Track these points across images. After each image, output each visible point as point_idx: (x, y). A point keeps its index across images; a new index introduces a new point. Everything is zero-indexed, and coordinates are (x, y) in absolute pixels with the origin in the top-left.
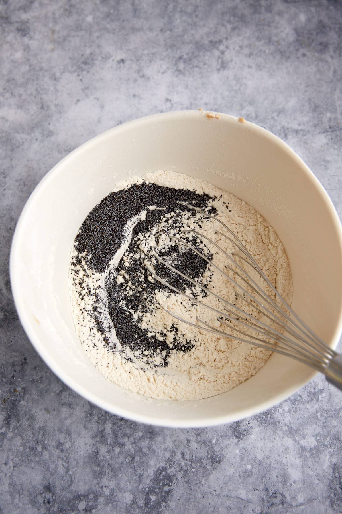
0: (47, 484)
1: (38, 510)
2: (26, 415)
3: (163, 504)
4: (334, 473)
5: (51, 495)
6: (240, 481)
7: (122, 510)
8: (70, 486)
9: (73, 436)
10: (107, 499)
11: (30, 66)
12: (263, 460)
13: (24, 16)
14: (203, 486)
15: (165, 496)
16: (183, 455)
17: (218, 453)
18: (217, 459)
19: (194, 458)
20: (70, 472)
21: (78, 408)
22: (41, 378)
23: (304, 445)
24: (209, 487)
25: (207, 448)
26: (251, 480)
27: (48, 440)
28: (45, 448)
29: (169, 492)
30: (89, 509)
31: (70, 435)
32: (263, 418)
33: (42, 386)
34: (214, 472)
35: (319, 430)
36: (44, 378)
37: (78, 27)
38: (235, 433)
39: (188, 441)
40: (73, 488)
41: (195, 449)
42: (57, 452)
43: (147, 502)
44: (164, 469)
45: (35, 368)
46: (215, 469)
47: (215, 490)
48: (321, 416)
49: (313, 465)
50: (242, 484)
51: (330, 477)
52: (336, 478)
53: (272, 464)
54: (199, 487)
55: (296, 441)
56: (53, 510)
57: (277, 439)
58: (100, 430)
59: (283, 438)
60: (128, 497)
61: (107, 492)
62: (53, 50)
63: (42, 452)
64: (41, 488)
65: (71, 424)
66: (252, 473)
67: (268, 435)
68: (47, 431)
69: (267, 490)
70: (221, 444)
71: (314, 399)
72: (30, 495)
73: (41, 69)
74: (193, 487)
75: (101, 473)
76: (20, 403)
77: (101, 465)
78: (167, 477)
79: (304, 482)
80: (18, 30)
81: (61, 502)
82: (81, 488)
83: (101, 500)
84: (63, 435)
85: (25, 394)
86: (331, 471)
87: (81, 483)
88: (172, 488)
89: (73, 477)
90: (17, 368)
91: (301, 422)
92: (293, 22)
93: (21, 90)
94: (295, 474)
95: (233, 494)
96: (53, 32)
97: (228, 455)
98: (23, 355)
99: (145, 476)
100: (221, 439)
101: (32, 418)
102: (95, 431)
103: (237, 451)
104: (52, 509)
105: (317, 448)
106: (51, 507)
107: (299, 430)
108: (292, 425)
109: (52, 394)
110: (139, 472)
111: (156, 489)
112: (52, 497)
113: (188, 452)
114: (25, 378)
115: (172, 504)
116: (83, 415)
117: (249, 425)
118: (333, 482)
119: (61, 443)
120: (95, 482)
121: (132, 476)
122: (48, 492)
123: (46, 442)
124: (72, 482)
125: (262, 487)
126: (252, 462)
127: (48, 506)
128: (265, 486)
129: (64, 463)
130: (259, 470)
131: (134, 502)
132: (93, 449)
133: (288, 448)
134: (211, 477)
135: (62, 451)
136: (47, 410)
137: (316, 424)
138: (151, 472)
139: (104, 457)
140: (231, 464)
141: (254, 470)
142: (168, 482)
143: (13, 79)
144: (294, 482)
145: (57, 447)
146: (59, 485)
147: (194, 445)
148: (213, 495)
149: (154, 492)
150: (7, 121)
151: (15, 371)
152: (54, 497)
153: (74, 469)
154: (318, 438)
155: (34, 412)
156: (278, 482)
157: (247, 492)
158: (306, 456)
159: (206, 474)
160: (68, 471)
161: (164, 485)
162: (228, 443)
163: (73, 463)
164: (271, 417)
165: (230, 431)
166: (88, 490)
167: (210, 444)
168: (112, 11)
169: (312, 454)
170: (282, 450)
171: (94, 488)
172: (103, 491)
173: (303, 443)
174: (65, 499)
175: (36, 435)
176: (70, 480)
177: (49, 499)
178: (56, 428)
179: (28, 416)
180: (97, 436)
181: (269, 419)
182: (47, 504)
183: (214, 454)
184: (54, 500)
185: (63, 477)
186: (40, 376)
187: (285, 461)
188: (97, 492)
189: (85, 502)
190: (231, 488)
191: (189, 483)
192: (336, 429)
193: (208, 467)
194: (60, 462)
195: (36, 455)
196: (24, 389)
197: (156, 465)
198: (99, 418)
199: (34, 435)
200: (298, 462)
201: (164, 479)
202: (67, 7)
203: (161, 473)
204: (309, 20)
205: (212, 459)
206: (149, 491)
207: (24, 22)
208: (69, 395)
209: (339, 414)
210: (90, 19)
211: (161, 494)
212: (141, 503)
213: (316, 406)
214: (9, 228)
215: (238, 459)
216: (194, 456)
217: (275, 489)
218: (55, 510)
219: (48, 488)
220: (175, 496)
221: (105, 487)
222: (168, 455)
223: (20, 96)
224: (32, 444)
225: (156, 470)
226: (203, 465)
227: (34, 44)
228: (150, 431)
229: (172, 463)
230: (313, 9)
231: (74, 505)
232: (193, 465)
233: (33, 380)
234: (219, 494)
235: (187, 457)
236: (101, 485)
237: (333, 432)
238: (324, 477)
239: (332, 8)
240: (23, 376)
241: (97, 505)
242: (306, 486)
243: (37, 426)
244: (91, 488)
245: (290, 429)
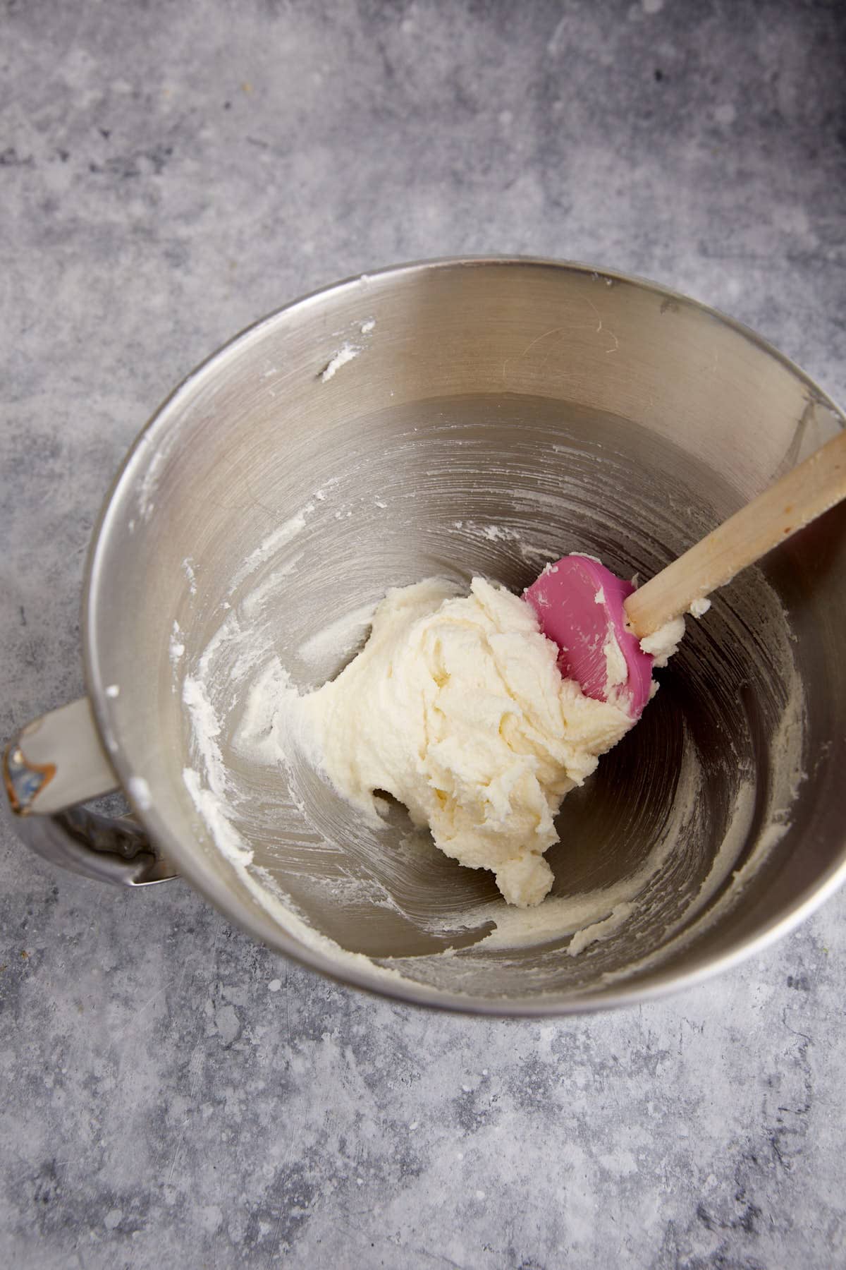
0: (50, 1158)
1: (22, 1212)
2: (33, 1007)
3: (284, 1246)
4: (666, 1240)
5: (53, 1184)
6: (456, 1222)
7: (194, 1243)
8: (95, 1173)
9: (122, 1066)
10: (168, 1214)
11: (177, 322)
12: (512, 1185)
13: (183, 231)
14: (373, 1221)
15: (290, 1228)
16: (343, 1144)
17: (418, 1155)
18: (415, 1167)
19: (365, 1155)
20: (102, 1142)
21: (142, 1010)
22: (80, 934)
23: (607, 1167)
24: (388, 1224)
25: (397, 1139)
26: (480, 1224)
27: (70, 1067)
28: (59, 1082)
29: (302, 1220)
30: (127, 1229)
31: (116, 1063)
32: (526, 1092)
33: (77, 952)
34: (403, 1193)
35: (646, 1139)
36: (85, 937)
37: (283, 261)
38: (461, 1116)
39: (359, 1117)
40: (102, 1177)
41: (370, 1136)
42: (82, 1095)
43: (251, 1235)
44: (298, 1169)
45: (72, 913)
46: (406, 1186)
47: (398, 1234)
48: (656, 1109)
49: (623, 1215)
50: (459, 1231)
51: (656, 1249)
52: (669, 1252)
53: (532, 1197)
54: (367, 1221)
55: (591, 1155)
56: (52, 1218)
57: (551, 1143)
58: (181, 1062)
59: (564, 1143)
60: (211, 1218)
61: (170, 1198)
62: (226, 298)
63: (51, 1090)
64: (36, 1166)
65: (123, 1040)
66: (485, 1209)
67: (532, 1131)
68: (72, 1047)
69: (512, 1253)
70: (428, 1134)
71: (645, 1071)
72: (11, 1177)
73: (197, 331)
74: (352, 1218)
75: (164, 1156)
76: (27, 981)
77: (168, 1138)
78: (301, 1187)
79: (596, 1250)
80: (167, 255)
81: (70, 1204)
82: (118, 1179)
83: (156, 1213)
84: (104, 1061)
85: (40, 962)
86: (660, 1235)
87: (120, 1170)
88: (307, 1212)
89: (107, 1154)
90: (36, 908)
91: (608, 1116)
92: (715, 294)
93: (151, 367)
94: (578, 1230)
95: (437, 1249)
96: (233, 264)
97: (440, 1160)
98: (53, 883)
99: (254, 1177)
100: (429, 1124)
101: (45, 1014)
102: (170, 1062)
103: (460, 1156)
104: (51, 1215)
105: (636, 1179)
106: (50, 1210)
107: (602, 1131)
108: (587, 1118)
109: (95, 972)
110: (244, 1166)
111: (275, 1208)
112: (56, 1189)
113: (355, 1141)
114: (48, 930)
115: (302, 1248)
116: (151, 1026)
117: (493, 1104)
118: (661, 1259)
119: (96, 1078)
120: (150, 1172)
121: (229, 1172)
122: (48, 1179)
123: (64, 1071)
124: (102, 1165)
125: (502, 1245)
126: (488, 1184)
127: (43, 1207)
128: (510, 1243)
129: (94, 1122)
130: (502, 1205)
131: (222, 1230)
132: (159, 1102)
133: (572, 1167)
134: (396, 1203)
135: (95, 1094)
136: (78, 1003)
137: (642, 1125)
138: (268, 1171)
139: (178, 1121)
140: (443, 1183)
141: (489, 1204)
142: (301, 1198)
143: (139, 345)
144: (575, 1247)
145: (86, 1085)
146: (74, 1165)
147: (369, 1128)
148: (393, 1243)
149: (269, 1215)
150: (112, 421)
151: (30, 913)
152: (58, 1191)
153: (112, 1138)
154: (642, 1157)
155: (51, 1002)
156: (538, 1240)
157: (468, 1250)
158: (609, 1192)
159: (385, 1195)
160: (98, 1138)
161: (292, 1204)
162: (442, 1134)
163: (112, 1125)
164: (544, 1093)
165: (452, 1110)
166: (133, 1187)
167: (403, 1131)
168: (354, 238)
169: (623, 1191)
170: (557, 1168)
171: (144, 1185)
172: (162, 1194)
173: (607, 1161)
174: (80, 1199)
175: (47, 1053)
176: (99, 1158)
177: (48, 1193)
178: (90, 1044)
179: (37, 1011)
180: (170, 1074)
181: (539, 1097)
182: (41, 1202)
183: (408, 1154)
184: (58, 1197)
185: (85, 1150)
186: (77, 931)
187: (560, 1195)
188: (149, 1194)
189: (120, 1212)
190: (435, 1235)
191: (347, 1209)
192: (685, 1144)
193: (392, 1180)
194: (86, 1117)
195: (38, 1094)
196: (41, 952)
197: (282, 1157)
198: (182, 1038)
199: (43, 1051)
200: (590, 1202)
201: (294, 1191)
202: (269, 222)
203: (289, 1176)
204: (747, 294)
205: (403, 1163)
206: (259, 1210)
207: (180, 242)
208: (130, 979)
209: (694, 1111)
210: (308, 248)
211: (284, 1222)
212: (237, 1234)
213: (647, 1087)
214: (74, 626)
215: (459, 1175)
216: (366, 1151)
217: (530, 1253)
218: (56, 1219)
219: (50, 1170)
220: (311, 1230)
221: (170, 1186)
222: (311, 1140)
223: (146, 376)
224: (35, 1069)
225: (280, 1167)
226: (382, 1175)
227: (191, 283)
228: (283, 1082)
229: (317, 1158)
230: (757, 274)
231: (96, 1214)
232: (361, 1170)
233: (63, 937)
234: (407, 1244)
235: (351, 1149)
236: (160, 1180)
237: (676, 1149)
238: (642, 1245)
239: (796, 275)
240: (44, 925)
241: (144, 1223)
242: (599, 1259)
243: (52, 1035)
244: (139, 1184)
245: (583, 1127)
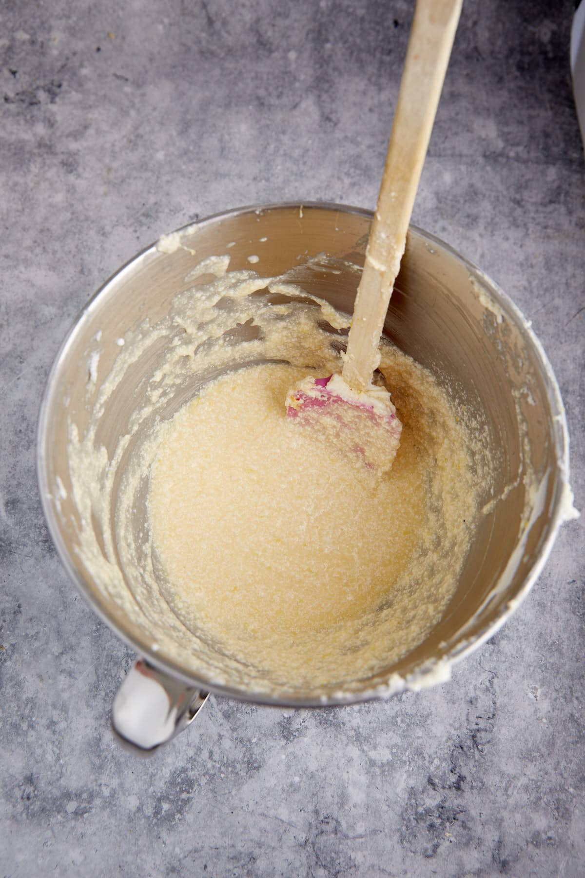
0: (29, 773)
1: (14, 806)
2: (11, 680)
3: (178, 816)
4: (410, 799)
5: (32, 789)
6: (283, 796)
7: (123, 818)
8: (58, 780)
9: (70, 713)
10: (106, 802)
11: (73, 213)
12: (316, 773)
13: (73, 146)
14: (232, 798)
15: (181, 805)
16: (211, 754)
17: (258, 757)
18: (256, 765)
19: (225, 760)
20: (61, 761)
21: (81, 678)
22: (37, 633)
23: (373, 758)
24: (241, 800)
25: (244, 749)
26: (297, 796)
27: (37, 717)
28: (31, 726)
29: (188, 800)
30: (80, 812)
31: (67, 712)
32: (323, 716)
33: (37, 644)
34: (250, 781)
35: (397, 740)
36: (41, 634)
37: (143, 166)
38: (283, 732)
39: (221, 737)
40: (63, 782)
41: (228, 748)
42: (47, 733)
43: (157, 811)
44: (184, 770)
45: (31, 620)
46: (251, 777)
47: (248, 805)
48: (402, 721)
49: (383, 786)
50: (284, 801)
51: (403, 804)
52: (412, 805)
53: (328, 778)
54: (228, 798)
55: (363, 751)
56: (33, 809)
57: (339, 746)
58: (107, 710)
59: (347, 745)
60: (132, 803)
61: (106, 792)
62: (105, 194)
63: (27, 732)
64: (21, 778)
65: (70, 698)
66: (299, 787)
67: (327, 739)
68: (38, 704)
69: (317, 812)
70: (264, 744)
71: (396, 698)
72: (5, 786)
73: (87, 219)
74: (219, 798)
75: (101, 767)
76: (6, 664)
77: (103, 756)
78: (187, 781)
79: (368, 807)
80: (64, 164)
81: (44, 800)
82: (73, 782)
83: (98, 802)
84: (58, 712)
85: (13, 652)
86: (406, 796)
87: (74, 777)
88: (191, 795)
89: (64, 769)
90: (8, 618)
91: (373, 727)
92: (435, 183)
93: (57, 246)
94: (357, 796)
95: (272, 812)
96: (109, 170)
97: (271, 760)
98: (17, 601)
99: (158, 777)
100: (264, 739)
101: (19, 684)
102: (101, 709)
103: (283, 757)
104: (32, 807)
105: (391, 764)
106: (31, 804)
107: (370, 736)
108: (360, 729)
109: (49, 656)
110: (151, 770)
111: (171, 795)
112: (34, 791)
113: (219, 752)
114: (16, 631)
115: (189, 817)
116: (87, 688)
117: (303, 724)
118: (406, 810)
119: (54, 722)
120: (92, 777)
121: (141, 775)
122: (29, 785)
123: (34, 719)
124: (62, 775)
125: (311, 808)
126: (301, 773)
127: (27, 803)
128: (316, 806)
129: (55, 749)
130: (310, 784)
131: (139, 809)
132: (95, 735)
133: (352, 759)
134: (245, 787)
135: (54, 732)
136: (40, 677)
137: (394, 732)
138: (166, 772)
139: (108, 745)
140: (273, 774)
141: (302, 784)
142: (187, 788)
143: (48, 230)
144: (355, 806)
145: (48, 727)
146: (45, 776)
147: (227, 744)
148: (244, 811)
149: (168, 798)
150: (33, 285)
151: (4, 621)
152: (36, 792)
153: (67, 759)
154: (394, 751)
155: (22, 677)
156: (333, 804)
157: (290, 812)
158: (375, 773)
159: (238, 783)
160: (58, 759)
161: (182, 791)
162: (272, 744)
163: (66, 750)
164: (334, 716)
165: (278, 729)
166: (82, 787)
167: (248, 743)
168: (191, 148)
169: (384, 771)
170: (343, 761)
171: (90, 786)
172: (101, 790)
173: (373, 754)
174: (50, 796)
175: (22, 708)
176: (60, 771)
177: (29, 794)
178: (49, 702)
179: (14, 682)
180: (101, 717)
181: (331, 718)
182: (26, 800)
183: (252, 757)
184: (36, 796)
185: (51, 767)
186: (36, 631)
187: (345, 776)
188: (93, 791)
189: (75, 803)
190: (270, 804)
191: (215, 793)
192: (420, 741)
193: (242, 774)
194: (50, 746)
195: (18, 734)
196: (13, 645)
197: (174, 763)
198: (107, 694)
199: (19, 708)
200: (363, 779)
201: (182, 783)
202: (132, 137)
203: (179, 775)
204: (456, 182)
205: (249, 763)
206: (161, 796)
207: (73, 154)
208: (71, 659)
209: (426, 721)
210: (160, 156)
211: (177, 802)
212: (149, 811)
213: (397, 708)
214: (18, 430)
215: (283, 768)
216: (225, 757)
217: (328, 812)
218: (35, 809)
219: (30, 780)
220: (194, 806)
221: (105, 785)
222: (191, 752)
223: (54, 252)
224: (15, 719)
225: (174, 769)
226: (236, 771)
227: (81, 185)
229: (195, 763)
230: (463, 168)
231: (61, 805)
232: (223, 769)
233: (27, 635)
234: (253, 811)
235: (216, 757)
236: (99, 782)
237: (415, 744)
238: (395, 802)
239: (489, 168)
240: (14, 628)
241: (91, 808)
242: (369, 812)
243: (24, 697)
244: (86, 785)
245: (358, 735)
